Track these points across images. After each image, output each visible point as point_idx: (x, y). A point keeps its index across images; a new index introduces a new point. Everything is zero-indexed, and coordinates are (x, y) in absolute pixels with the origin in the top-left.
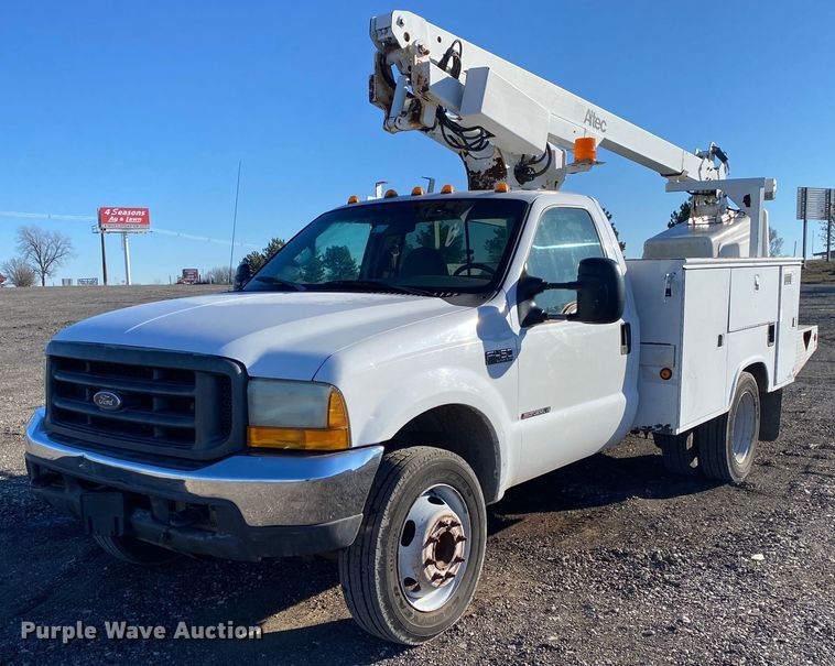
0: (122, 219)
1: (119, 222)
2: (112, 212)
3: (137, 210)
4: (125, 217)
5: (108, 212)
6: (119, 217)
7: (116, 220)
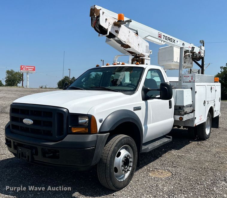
0: (27, 69)
1: (26, 70)
2: (24, 67)
3: (31, 67)
4: (28, 68)
5: (23, 67)
6: (26, 68)
7: (25, 69)
